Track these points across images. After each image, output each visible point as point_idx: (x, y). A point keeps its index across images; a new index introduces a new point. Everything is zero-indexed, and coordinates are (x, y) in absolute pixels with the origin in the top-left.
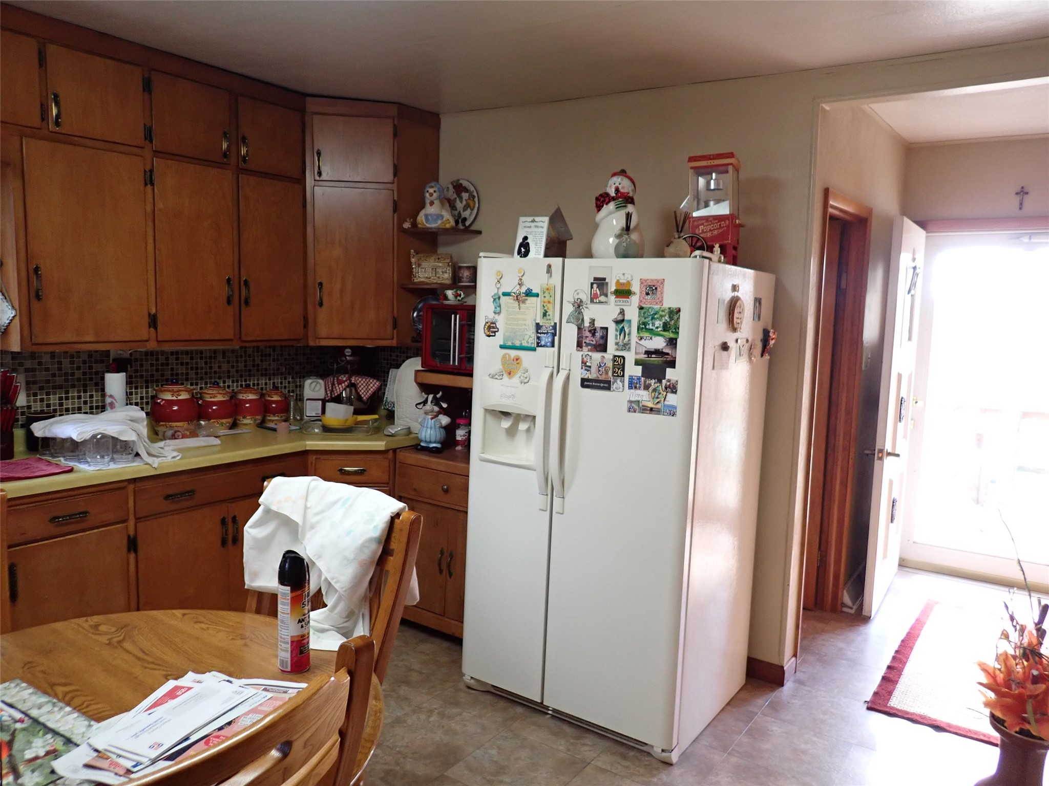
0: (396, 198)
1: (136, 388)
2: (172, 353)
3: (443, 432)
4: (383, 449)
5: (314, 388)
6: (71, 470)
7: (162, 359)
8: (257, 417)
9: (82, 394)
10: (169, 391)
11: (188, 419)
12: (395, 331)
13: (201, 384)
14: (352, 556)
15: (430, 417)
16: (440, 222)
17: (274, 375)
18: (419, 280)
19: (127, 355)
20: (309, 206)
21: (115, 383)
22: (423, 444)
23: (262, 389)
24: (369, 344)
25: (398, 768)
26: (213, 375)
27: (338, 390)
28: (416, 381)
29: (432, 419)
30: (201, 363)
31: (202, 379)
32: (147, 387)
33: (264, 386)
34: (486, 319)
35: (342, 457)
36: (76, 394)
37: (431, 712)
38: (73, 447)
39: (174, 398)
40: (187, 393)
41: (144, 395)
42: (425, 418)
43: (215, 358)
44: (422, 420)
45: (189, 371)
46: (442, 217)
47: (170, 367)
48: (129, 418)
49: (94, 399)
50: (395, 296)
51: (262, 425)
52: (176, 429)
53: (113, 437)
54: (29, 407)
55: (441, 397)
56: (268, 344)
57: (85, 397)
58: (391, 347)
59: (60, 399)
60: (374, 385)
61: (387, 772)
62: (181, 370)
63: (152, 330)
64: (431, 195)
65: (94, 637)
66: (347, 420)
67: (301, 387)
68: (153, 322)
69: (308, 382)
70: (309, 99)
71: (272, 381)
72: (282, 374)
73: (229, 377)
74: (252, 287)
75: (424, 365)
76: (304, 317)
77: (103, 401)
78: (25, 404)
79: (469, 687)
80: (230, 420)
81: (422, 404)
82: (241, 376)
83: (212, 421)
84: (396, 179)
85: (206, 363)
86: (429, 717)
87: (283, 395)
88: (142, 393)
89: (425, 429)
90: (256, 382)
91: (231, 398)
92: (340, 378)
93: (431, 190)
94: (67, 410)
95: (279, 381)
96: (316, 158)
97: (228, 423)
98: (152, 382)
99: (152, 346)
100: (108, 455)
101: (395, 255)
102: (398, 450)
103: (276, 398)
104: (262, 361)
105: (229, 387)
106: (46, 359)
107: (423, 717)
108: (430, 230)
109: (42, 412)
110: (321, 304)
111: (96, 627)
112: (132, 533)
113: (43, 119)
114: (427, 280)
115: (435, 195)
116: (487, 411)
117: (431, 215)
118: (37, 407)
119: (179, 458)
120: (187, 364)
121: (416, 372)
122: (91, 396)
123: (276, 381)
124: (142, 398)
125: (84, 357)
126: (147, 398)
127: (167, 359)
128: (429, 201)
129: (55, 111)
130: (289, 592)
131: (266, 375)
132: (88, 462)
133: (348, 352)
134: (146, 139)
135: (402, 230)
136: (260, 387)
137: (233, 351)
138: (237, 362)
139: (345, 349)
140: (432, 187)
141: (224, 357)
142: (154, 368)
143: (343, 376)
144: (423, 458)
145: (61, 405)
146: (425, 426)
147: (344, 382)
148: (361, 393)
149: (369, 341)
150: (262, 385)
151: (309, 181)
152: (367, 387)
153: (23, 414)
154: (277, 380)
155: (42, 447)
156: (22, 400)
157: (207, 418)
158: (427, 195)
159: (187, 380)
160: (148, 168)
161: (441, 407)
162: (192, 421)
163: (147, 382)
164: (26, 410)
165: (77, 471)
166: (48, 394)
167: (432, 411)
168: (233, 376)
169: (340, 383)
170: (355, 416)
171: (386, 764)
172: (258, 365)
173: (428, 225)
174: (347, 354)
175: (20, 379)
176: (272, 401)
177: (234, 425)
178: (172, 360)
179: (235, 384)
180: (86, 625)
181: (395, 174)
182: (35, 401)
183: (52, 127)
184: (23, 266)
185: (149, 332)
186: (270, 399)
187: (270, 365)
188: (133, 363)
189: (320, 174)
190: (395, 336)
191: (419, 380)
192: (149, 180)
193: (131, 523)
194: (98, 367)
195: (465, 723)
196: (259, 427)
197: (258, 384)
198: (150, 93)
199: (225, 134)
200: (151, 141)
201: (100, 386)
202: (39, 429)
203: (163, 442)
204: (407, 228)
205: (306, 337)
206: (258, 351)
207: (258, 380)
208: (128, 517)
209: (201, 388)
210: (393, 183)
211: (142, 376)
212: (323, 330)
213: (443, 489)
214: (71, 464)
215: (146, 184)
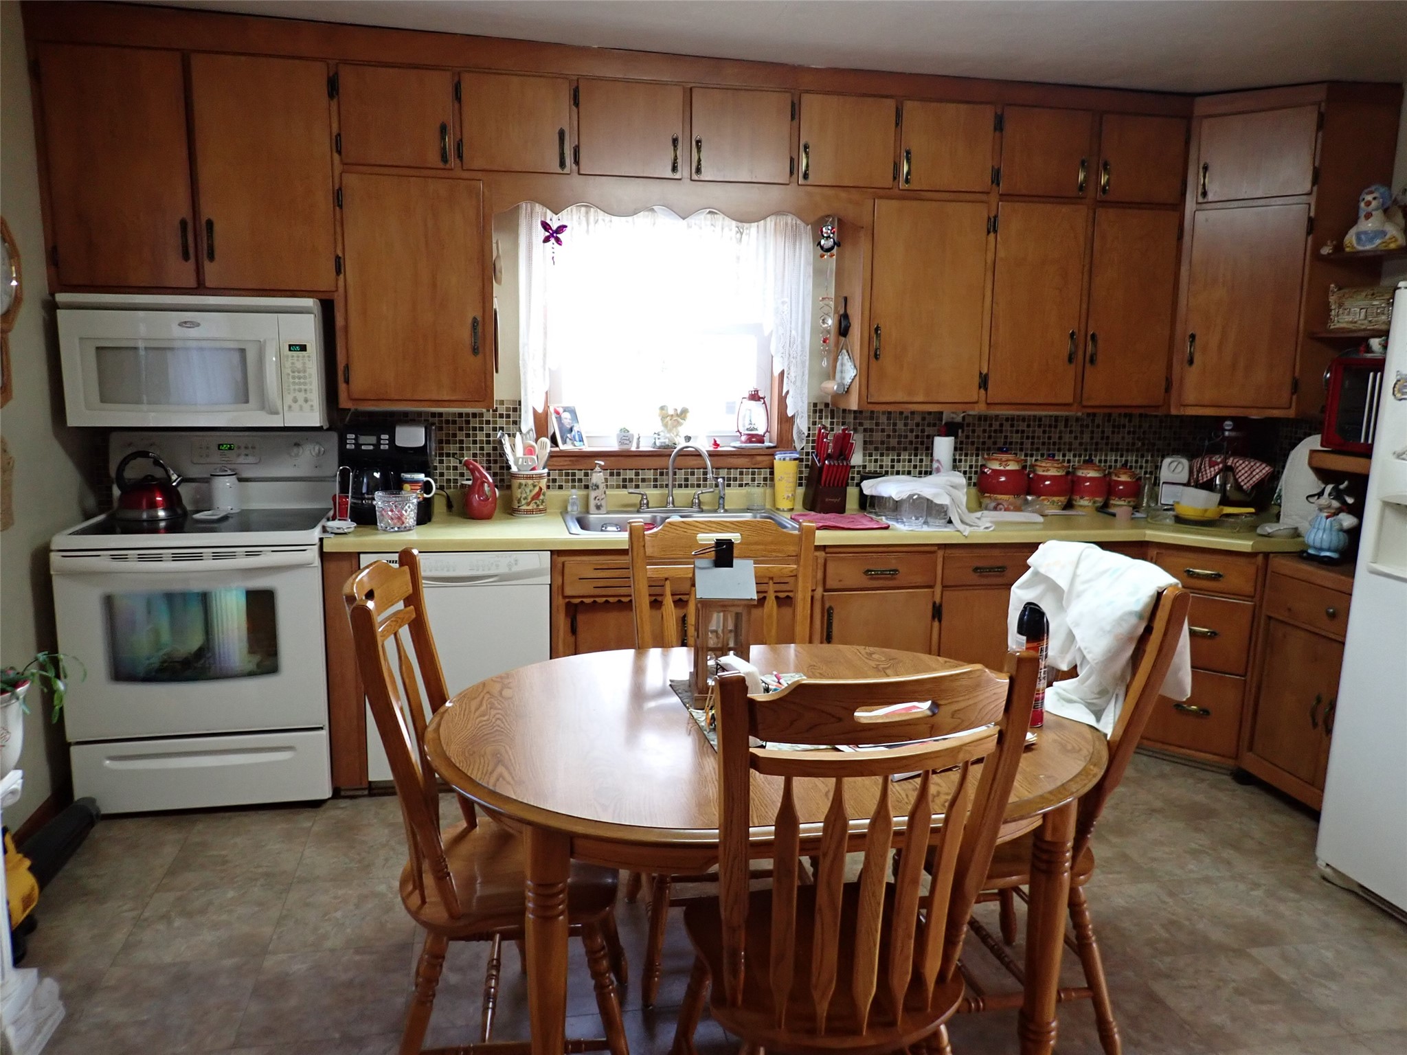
0: (1312, 214)
1: (966, 455)
2: (1007, 419)
3: (1342, 536)
4: (1249, 550)
5: (1174, 469)
6: (887, 528)
7: (996, 425)
8: (1097, 499)
9: (913, 457)
10: (997, 460)
11: (1016, 493)
12: (1294, 397)
13: (1037, 456)
14: (1108, 628)
15: (1326, 514)
16: (1378, 242)
17: (1128, 451)
18: (1338, 326)
19: (959, 419)
20: (1187, 238)
21: (943, 446)
22: (1311, 551)
23: (1110, 467)
24: (1255, 415)
25: (1187, 923)
26: (1052, 447)
27: (1209, 475)
28: (1310, 464)
29: (1327, 517)
30: (1039, 432)
31: (1038, 449)
32: (977, 455)
33: (1113, 464)
34: (1397, 375)
35: (1191, 555)
36: (907, 457)
37: (1256, 886)
38: (895, 507)
39: (1002, 468)
40: (1016, 464)
41: (974, 463)
42: (1317, 516)
43: (1056, 427)
44: (1313, 519)
45: (1025, 440)
46: (1384, 233)
47: (1004, 434)
48: (949, 483)
49: (924, 463)
50: (1299, 349)
51: (1104, 509)
52: (1000, 502)
53: (928, 500)
54: (864, 467)
55: (1347, 488)
56: (1123, 411)
57: (916, 461)
58: (1288, 419)
59: (893, 461)
60: (1261, 470)
61: (1172, 923)
62: (1016, 438)
63: (982, 391)
64: (1368, 203)
65: (866, 660)
66: (1206, 511)
67: (1158, 468)
68: (984, 382)
69: (1167, 461)
70: (1199, 99)
71: (1124, 459)
72: (1138, 450)
73: (1070, 450)
74: (1100, 343)
75: (1324, 444)
76: (1167, 379)
77: (931, 466)
78: (861, 463)
79: (1324, 878)
80: (1063, 499)
81: (1316, 497)
82: (1086, 450)
83: (1042, 498)
84: (1315, 188)
85: (1044, 432)
86: (1252, 889)
87: (1133, 475)
88: (971, 461)
89: (1316, 530)
90: (1103, 458)
91: (1068, 473)
92: (1214, 459)
93: (1369, 198)
94: (898, 473)
95: (1134, 458)
96: (1201, 174)
97: (1061, 501)
98: (983, 450)
99: (981, 409)
100: (921, 517)
101: (1304, 294)
102: (1271, 555)
103: (1124, 478)
104: (1113, 432)
105: (1069, 461)
106: (883, 419)
107: (1242, 887)
108: (1361, 255)
109: (875, 472)
110: (1191, 362)
111: (871, 654)
112: (938, 600)
113: (895, 178)
114: (1350, 326)
115: (1374, 204)
116: (1387, 504)
117: (1365, 233)
118: (871, 467)
119: (991, 529)
120: (1023, 432)
121: (1313, 452)
122: (921, 461)
123: (1129, 458)
124: (971, 467)
125: (918, 419)
126: (976, 466)
127: (1001, 425)
128: (1364, 213)
129: (906, 169)
130: (1025, 642)
131: (1117, 450)
132: (903, 522)
133: (1228, 425)
134: (993, 182)
135: (1316, 256)
136: (1108, 464)
137: (1077, 419)
138: (1082, 432)
139: (1224, 421)
140: (1371, 193)
141: (1066, 426)
142: (987, 435)
143: (1218, 456)
144: (1306, 569)
145: (893, 467)
146: (1317, 526)
147: (1218, 464)
148: (1240, 480)
149: (1254, 411)
150: (1111, 461)
151: (1190, 205)
152: (1250, 472)
153: (859, 472)
154: (1132, 458)
155: (870, 506)
156: (857, 459)
157: (1038, 493)
158: (1362, 205)
159: (1021, 450)
160: (992, 215)
161: (1344, 503)
162: (1018, 495)
163: (978, 449)
164: (861, 469)
165: (892, 529)
166: (882, 455)
167: (1329, 507)
168: (1075, 449)
169: (1212, 465)
170: (1221, 507)
171: (1173, 914)
172: (1108, 438)
173: (1360, 248)
174: (1227, 428)
175: (857, 440)
176: (1120, 481)
177: (1069, 506)
178: (1007, 426)
179: (1077, 459)
180: (863, 652)
181: (1315, 180)
182: (870, 461)
183: (902, 185)
184: (866, 325)
185: (979, 393)
186: (1116, 478)
187: (1123, 438)
188: (965, 428)
189: (1204, 194)
190: (1294, 404)
191: (1315, 464)
192: (992, 226)
193: (938, 589)
194: (928, 431)
195: (1301, 912)
196: (1099, 511)
197: (1106, 461)
198: (1001, 130)
199: (1083, 163)
200: (998, 184)
201: (929, 450)
202: (869, 487)
203: (980, 513)
204: (1326, 253)
205: (1167, 403)
206: (1109, 421)
207: (1106, 456)
208: (935, 582)
209: (1036, 460)
210: (1309, 194)
211: (973, 443)
212: (1191, 396)
213: (1328, 613)
214: (890, 523)
215: (989, 232)
